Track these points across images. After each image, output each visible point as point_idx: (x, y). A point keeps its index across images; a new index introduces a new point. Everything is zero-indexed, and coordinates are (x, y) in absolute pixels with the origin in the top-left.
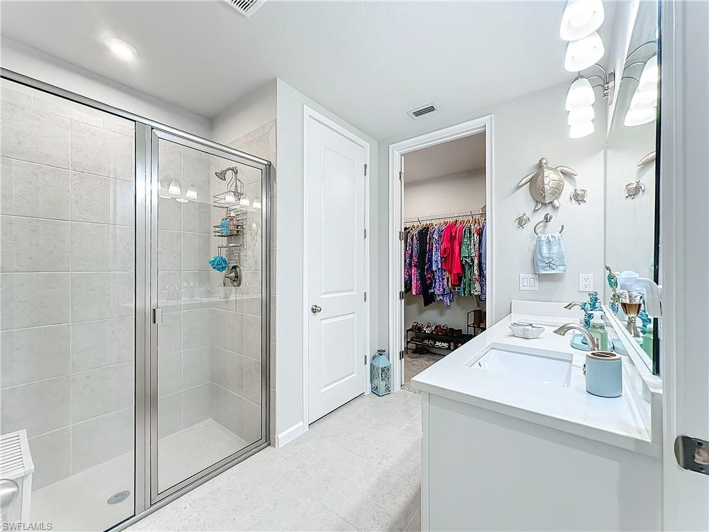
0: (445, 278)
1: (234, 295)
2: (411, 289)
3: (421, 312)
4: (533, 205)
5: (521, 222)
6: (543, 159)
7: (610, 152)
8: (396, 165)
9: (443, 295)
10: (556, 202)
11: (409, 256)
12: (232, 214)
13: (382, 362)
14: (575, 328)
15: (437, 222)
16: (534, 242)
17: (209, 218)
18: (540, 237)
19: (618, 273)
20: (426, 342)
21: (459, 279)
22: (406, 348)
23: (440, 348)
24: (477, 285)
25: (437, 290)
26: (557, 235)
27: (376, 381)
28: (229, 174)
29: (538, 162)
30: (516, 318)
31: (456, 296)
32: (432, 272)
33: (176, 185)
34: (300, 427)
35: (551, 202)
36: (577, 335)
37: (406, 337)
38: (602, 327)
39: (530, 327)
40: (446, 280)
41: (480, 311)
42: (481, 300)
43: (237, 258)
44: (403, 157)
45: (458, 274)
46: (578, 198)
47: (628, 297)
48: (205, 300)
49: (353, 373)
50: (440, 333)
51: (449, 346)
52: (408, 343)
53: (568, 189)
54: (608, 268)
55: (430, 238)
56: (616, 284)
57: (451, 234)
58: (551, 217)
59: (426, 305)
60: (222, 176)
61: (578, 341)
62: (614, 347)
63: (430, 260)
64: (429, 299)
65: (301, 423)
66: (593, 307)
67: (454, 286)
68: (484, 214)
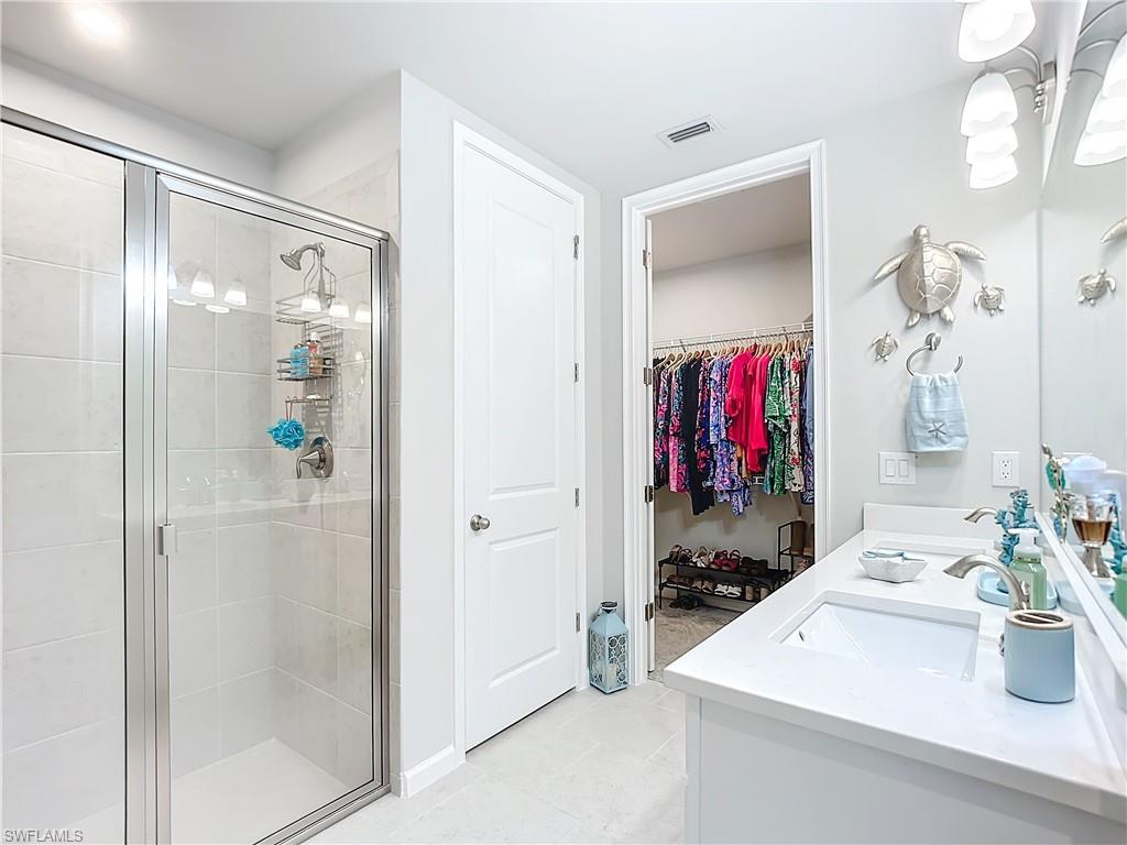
0: (734, 457)
1: (320, 494)
2: (668, 481)
3: (687, 525)
4: (903, 315)
5: (881, 350)
6: (920, 227)
7: (1047, 215)
8: (636, 237)
9: (730, 492)
10: (947, 311)
11: (662, 415)
12: (314, 336)
13: (610, 626)
14: (984, 564)
15: (718, 348)
16: (907, 389)
17: (269, 344)
18: (917, 380)
19: (1065, 460)
20: (698, 584)
21: (760, 461)
22: (658, 598)
23: (725, 596)
24: (797, 473)
25: (719, 482)
26: (950, 375)
27: (599, 664)
28: (308, 256)
29: (912, 233)
30: (871, 539)
31: (755, 495)
32: (710, 447)
33: (205, 280)
34: (449, 757)
35: (939, 312)
36: (988, 575)
37: (658, 574)
38: (1036, 561)
39: (899, 560)
40: (736, 462)
41: (803, 524)
42: (805, 501)
43: (323, 423)
44: (649, 222)
45: (760, 451)
46: (989, 304)
47: (1085, 507)
48: (261, 505)
49: (553, 649)
50: (724, 568)
51: (743, 593)
52: (661, 586)
53: (969, 287)
54: (1046, 451)
55: (704, 380)
56: (1062, 482)
57: (745, 372)
58: (938, 341)
59: (696, 513)
60: (293, 261)
61: (990, 587)
62: (1058, 599)
63: (705, 422)
64: (703, 501)
65: (451, 749)
66: (1020, 520)
67: (752, 474)
68: (809, 333)
